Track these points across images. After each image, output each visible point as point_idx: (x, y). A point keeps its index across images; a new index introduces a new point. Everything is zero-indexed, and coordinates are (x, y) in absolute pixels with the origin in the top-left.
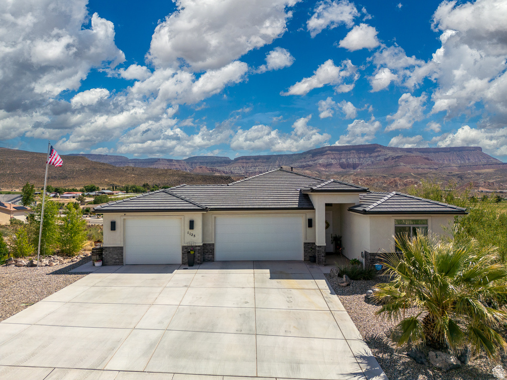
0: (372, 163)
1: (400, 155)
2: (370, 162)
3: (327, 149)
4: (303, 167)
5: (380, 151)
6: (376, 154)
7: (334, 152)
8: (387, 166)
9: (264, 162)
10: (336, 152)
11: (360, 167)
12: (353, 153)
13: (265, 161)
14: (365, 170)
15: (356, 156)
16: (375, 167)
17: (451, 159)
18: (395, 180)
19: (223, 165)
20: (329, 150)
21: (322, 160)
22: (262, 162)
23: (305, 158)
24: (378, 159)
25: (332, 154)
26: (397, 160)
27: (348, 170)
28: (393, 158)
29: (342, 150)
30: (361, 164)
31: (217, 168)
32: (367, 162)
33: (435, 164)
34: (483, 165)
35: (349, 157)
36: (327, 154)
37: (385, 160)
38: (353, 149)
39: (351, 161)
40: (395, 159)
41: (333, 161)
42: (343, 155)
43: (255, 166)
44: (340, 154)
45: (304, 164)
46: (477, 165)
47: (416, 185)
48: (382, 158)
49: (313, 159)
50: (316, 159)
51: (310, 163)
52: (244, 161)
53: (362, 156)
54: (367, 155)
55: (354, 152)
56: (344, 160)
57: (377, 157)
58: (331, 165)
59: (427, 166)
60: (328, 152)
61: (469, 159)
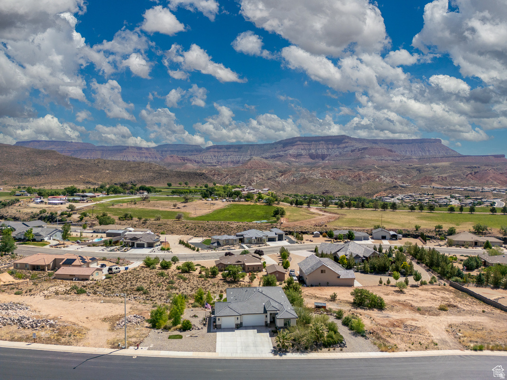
0: (340, 154)
1: (366, 147)
2: (337, 153)
3: (297, 139)
4: (273, 157)
5: (348, 142)
6: (344, 145)
7: (304, 143)
8: (353, 158)
9: (236, 152)
10: (306, 143)
11: (328, 158)
12: (322, 144)
13: (236, 150)
14: (333, 162)
15: (325, 147)
16: (342, 158)
17: (413, 150)
18: (359, 174)
19: (194, 153)
20: (300, 141)
21: (292, 151)
22: (234, 151)
23: (276, 148)
24: (346, 149)
25: (302, 145)
26: (363, 151)
27: (317, 160)
28: (359, 150)
29: (312, 141)
30: (330, 155)
31: (189, 157)
32: (335, 153)
33: (397, 156)
34: (441, 158)
35: (318, 148)
36: (297, 145)
37: (352, 151)
38: (322, 140)
39: (319, 152)
40: (361, 150)
41: (303, 152)
42: (312, 145)
43: (226, 156)
44: (309, 145)
45: (275, 154)
46: (435, 158)
47: (377, 180)
48: (349, 149)
49: (284, 149)
50: (287, 149)
51: (281, 153)
52: (216, 150)
53: (330, 146)
54: (335, 146)
55: (323, 142)
56: (313, 151)
57: (344, 148)
58: (301, 155)
59: (390, 158)
60: (299, 142)
61: (429, 151)
